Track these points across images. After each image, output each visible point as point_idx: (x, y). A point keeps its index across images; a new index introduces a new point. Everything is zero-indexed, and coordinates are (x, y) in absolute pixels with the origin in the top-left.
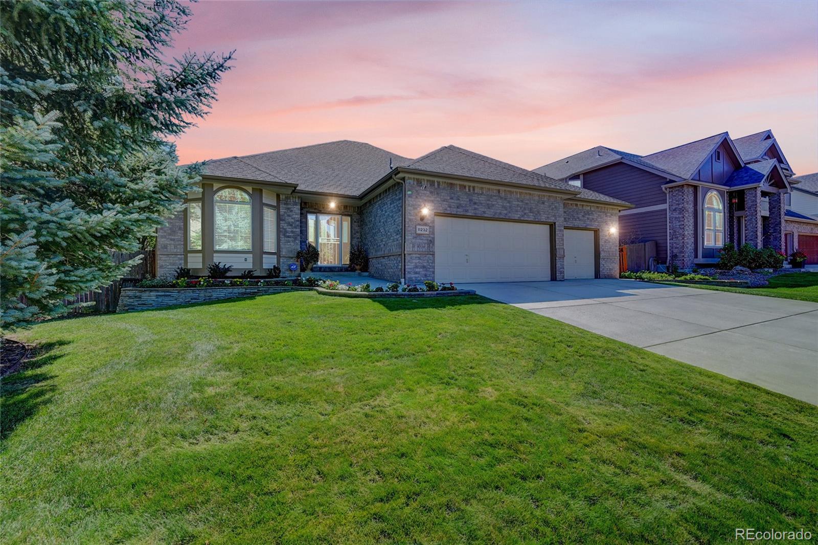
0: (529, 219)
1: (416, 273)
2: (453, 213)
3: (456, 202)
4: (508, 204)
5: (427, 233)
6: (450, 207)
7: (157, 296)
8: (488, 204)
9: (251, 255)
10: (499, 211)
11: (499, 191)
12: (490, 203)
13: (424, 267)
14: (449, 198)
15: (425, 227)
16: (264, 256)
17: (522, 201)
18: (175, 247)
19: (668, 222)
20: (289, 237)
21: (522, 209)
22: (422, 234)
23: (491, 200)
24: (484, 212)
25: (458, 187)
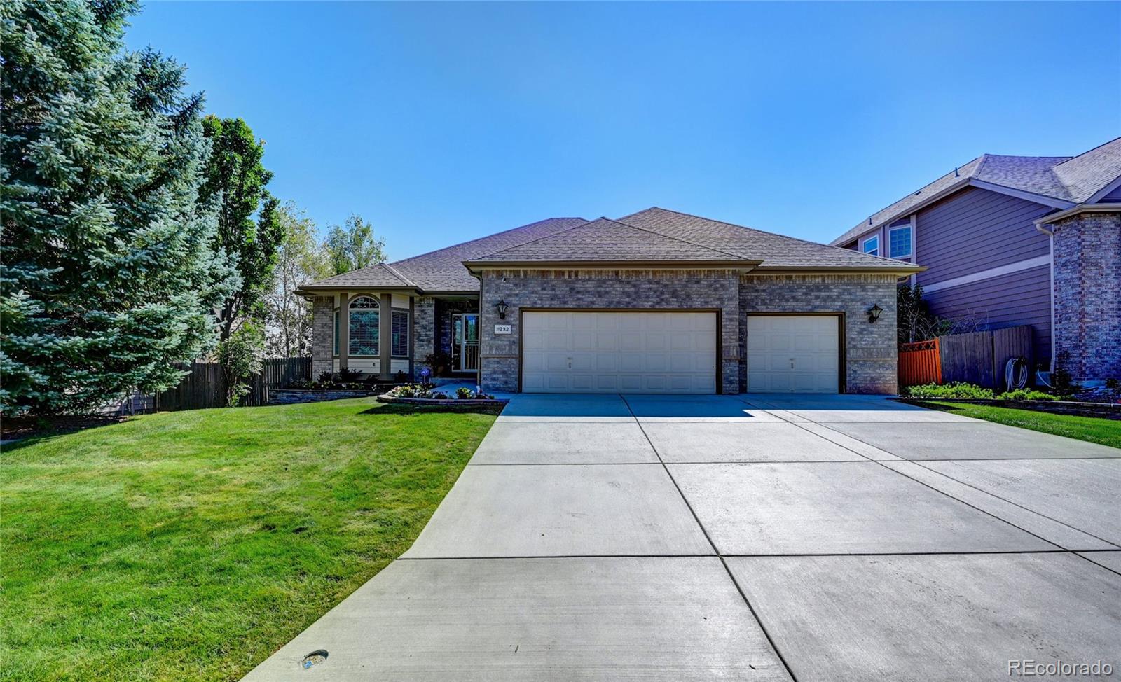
0: (671, 307)
1: (494, 379)
2: (545, 307)
3: (550, 292)
4: (633, 289)
5: (509, 332)
6: (541, 300)
7: (287, 396)
8: (598, 292)
9: (379, 360)
10: (616, 300)
11: (617, 273)
12: (602, 289)
13: (504, 372)
14: (540, 289)
15: (505, 326)
16: (392, 361)
17: (658, 283)
18: (326, 353)
19: (1052, 289)
20: (422, 340)
21: (658, 293)
22: (501, 335)
23: (604, 286)
24: (592, 303)
25: (553, 274)
